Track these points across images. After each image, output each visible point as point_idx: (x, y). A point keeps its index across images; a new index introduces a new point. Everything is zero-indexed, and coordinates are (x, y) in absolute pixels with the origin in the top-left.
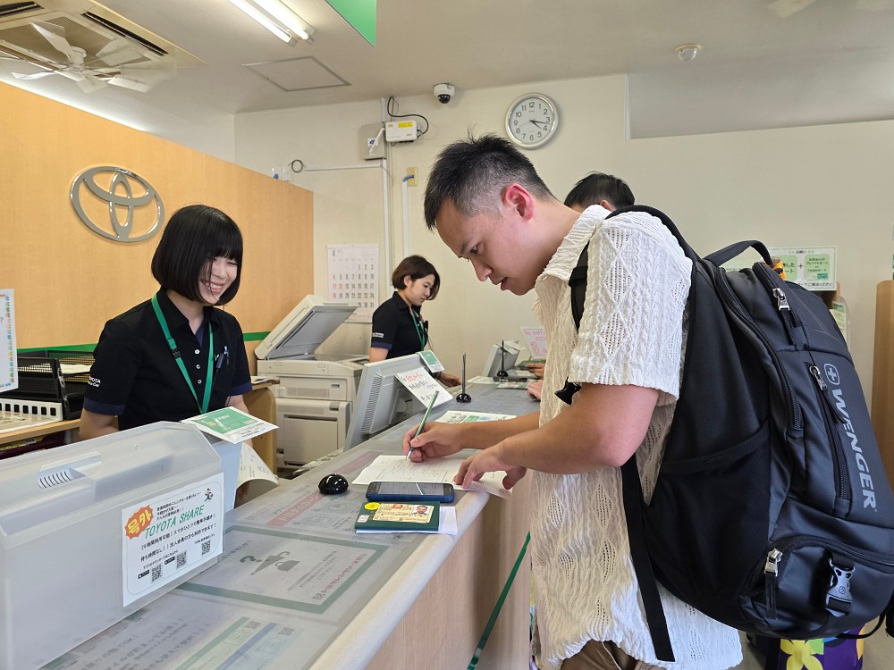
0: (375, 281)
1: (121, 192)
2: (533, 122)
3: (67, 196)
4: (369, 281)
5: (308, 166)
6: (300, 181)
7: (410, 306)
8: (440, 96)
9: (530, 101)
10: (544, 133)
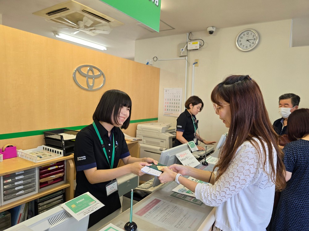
0: (180, 102)
1: (90, 74)
2: (248, 40)
3: (72, 75)
4: (178, 102)
5: (159, 59)
6: (155, 65)
7: (191, 115)
8: (210, 31)
9: (247, 32)
10: (252, 45)
